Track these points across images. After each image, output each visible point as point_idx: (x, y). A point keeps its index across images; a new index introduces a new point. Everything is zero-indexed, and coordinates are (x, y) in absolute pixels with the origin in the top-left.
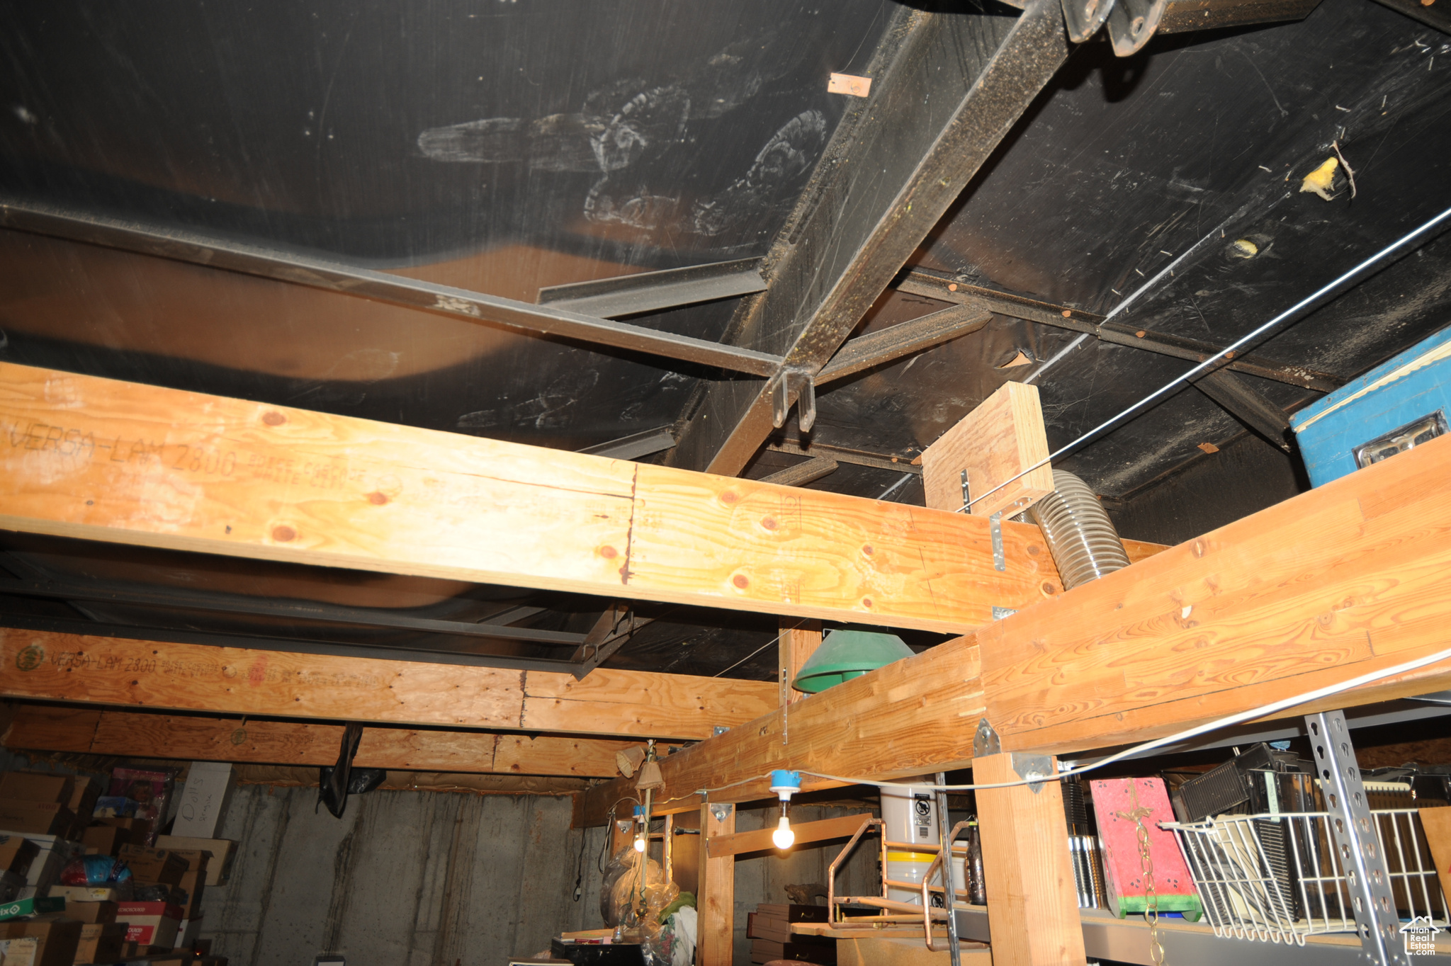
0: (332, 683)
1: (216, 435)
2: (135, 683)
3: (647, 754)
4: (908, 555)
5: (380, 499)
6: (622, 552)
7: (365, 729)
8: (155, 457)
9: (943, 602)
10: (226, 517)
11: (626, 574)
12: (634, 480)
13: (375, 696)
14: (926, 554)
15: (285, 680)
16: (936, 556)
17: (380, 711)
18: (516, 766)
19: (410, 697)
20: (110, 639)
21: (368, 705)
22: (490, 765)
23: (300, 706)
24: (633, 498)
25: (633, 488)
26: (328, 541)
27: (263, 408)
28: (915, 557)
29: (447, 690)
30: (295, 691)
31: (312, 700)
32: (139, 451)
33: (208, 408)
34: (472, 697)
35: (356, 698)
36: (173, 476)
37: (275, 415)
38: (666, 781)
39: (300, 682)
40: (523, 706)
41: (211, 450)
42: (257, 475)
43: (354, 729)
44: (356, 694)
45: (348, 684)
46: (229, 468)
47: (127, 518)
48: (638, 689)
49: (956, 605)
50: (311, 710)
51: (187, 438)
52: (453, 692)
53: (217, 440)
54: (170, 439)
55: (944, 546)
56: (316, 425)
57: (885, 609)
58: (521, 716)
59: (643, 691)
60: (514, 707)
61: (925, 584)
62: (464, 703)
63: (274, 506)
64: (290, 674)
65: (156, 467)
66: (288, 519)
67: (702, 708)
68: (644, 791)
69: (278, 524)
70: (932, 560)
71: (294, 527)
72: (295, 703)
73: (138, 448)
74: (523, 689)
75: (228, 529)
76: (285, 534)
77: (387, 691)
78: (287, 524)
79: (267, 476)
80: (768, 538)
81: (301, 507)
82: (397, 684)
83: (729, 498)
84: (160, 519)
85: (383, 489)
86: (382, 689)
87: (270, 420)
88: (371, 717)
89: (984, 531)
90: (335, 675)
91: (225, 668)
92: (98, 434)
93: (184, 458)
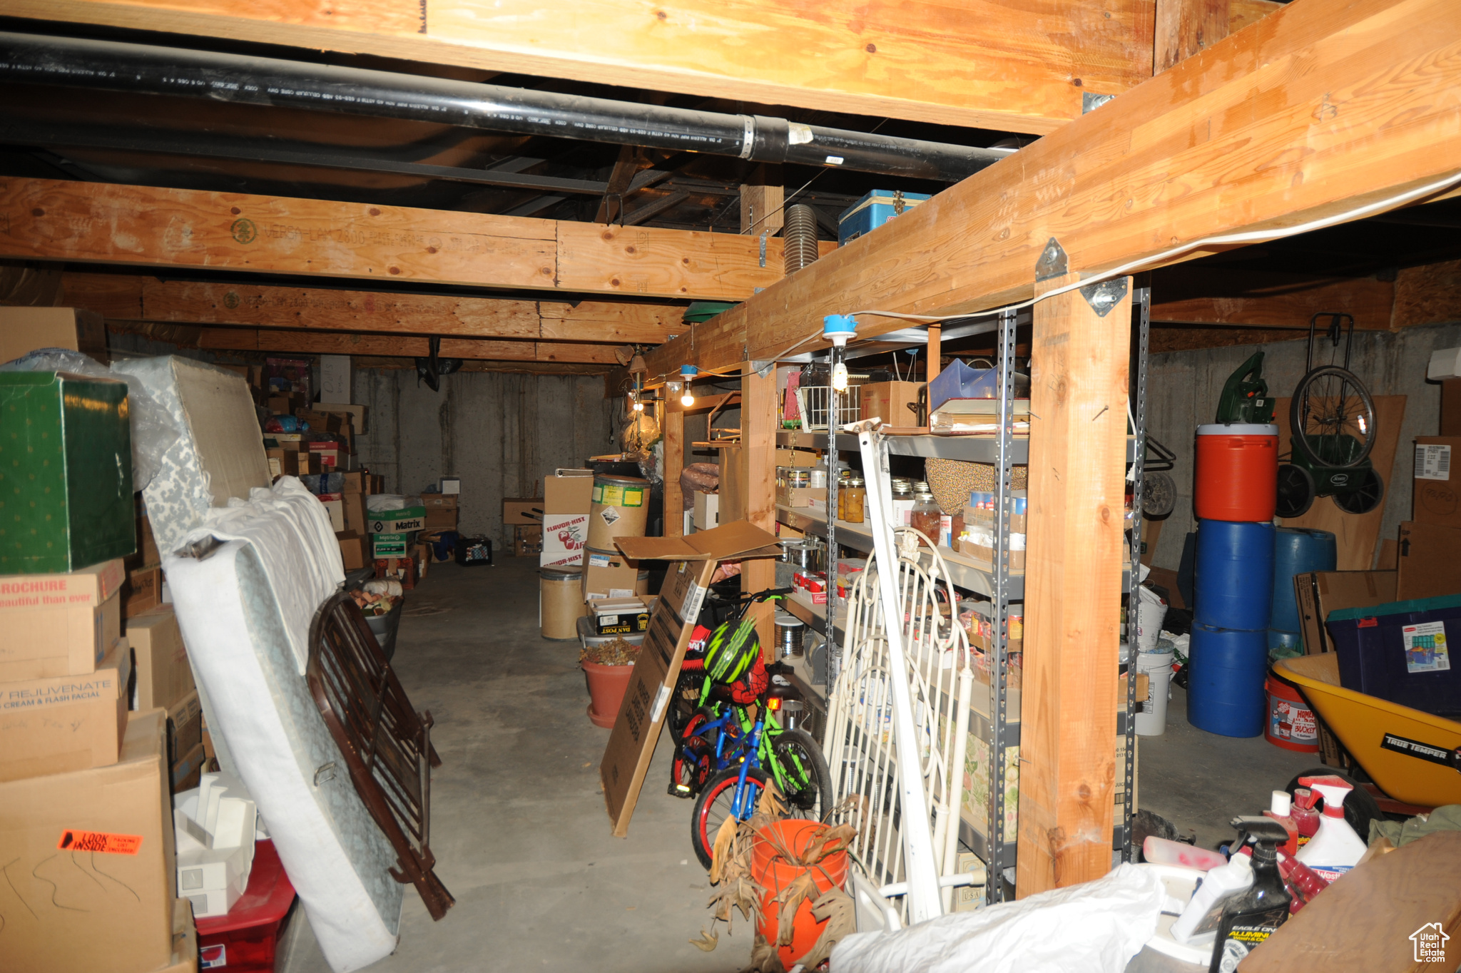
0: (417, 312)
1: (351, 223)
2: (298, 314)
3: (635, 350)
4: (709, 262)
5: (433, 250)
6: (554, 272)
7: (442, 340)
8: (329, 237)
9: (726, 287)
10: (368, 264)
11: (556, 282)
12: (556, 230)
13: (446, 319)
14: (719, 261)
15: (388, 310)
16: (725, 261)
17: (451, 328)
18: (552, 357)
19: (467, 319)
20: (275, 288)
21: (442, 324)
22: (534, 356)
23: (401, 326)
24: (556, 241)
25: (556, 235)
26: (414, 273)
27: (369, 206)
28: (713, 263)
29: (490, 314)
30: (396, 316)
31: (408, 322)
32: (322, 235)
33: (344, 209)
34: (506, 319)
35: (434, 320)
36: (339, 245)
37: (374, 210)
38: (648, 367)
39: (397, 311)
40: (540, 324)
41: (351, 231)
42: (375, 243)
43: (434, 339)
44: (434, 318)
45: (427, 312)
46: (362, 241)
47: (327, 268)
48: (615, 312)
49: (734, 288)
50: (408, 328)
51: (340, 226)
52: (494, 315)
53: (353, 226)
54: (332, 227)
55: (731, 256)
56: (394, 214)
57: (693, 292)
58: (540, 330)
59: (618, 313)
60: (534, 324)
61: (717, 278)
62: (502, 323)
63: (387, 257)
64: (390, 306)
65: (330, 242)
66: (394, 263)
67: (659, 323)
68: (635, 374)
69: (392, 266)
70: (722, 264)
71: (399, 267)
72: (397, 324)
73: (320, 233)
74: (538, 313)
75: (370, 270)
76: (395, 271)
77: (452, 316)
78: (394, 266)
79: (379, 242)
80: (630, 257)
81: (399, 257)
82: (457, 311)
83: (608, 237)
84: (341, 267)
85: (433, 245)
86: (449, 315)
87: (375, 213)
88: (446, 332)
89: (756, 245)
90: (417, 306)
91: (349, 303)
92: (301, 227)
93: (341, 236)
